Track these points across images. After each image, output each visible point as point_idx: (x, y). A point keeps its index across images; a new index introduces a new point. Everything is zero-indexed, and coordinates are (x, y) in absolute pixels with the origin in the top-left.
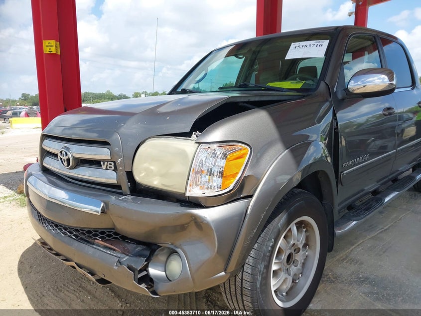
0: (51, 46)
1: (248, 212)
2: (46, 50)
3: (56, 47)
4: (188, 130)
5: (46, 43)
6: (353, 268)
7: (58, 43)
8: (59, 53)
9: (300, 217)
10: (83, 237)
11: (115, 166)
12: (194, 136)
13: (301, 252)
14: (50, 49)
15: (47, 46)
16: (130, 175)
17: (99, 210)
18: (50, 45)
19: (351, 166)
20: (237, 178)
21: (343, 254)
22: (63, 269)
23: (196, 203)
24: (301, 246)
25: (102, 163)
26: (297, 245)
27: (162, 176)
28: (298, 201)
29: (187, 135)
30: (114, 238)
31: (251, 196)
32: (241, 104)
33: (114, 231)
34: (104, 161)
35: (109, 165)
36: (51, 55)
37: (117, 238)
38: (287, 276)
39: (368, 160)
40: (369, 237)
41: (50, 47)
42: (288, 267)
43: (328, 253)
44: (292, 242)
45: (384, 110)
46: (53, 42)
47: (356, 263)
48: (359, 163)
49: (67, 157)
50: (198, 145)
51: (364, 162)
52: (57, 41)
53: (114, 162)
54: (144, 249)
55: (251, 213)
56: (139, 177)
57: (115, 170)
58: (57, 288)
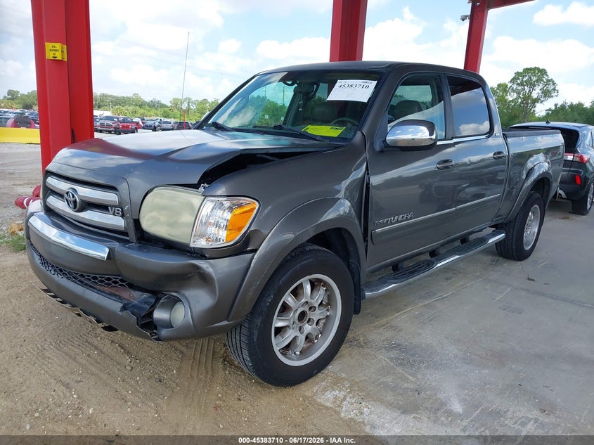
0: (55, 50)
1: (252, 265)
2: (49, 55)
3: (62, 52)
4: (196, 182)
5: (49, 46)
6: (388, 334)
7: (65, 46)
8: (66, 60)
9: (310, 275)
10: (89, 283)
11: (122, 211)
12: (201, 189)
13: (317, 311)
14: (54, 54)
15: (50, 50)
16: (137, 223)
17: (106, 256)
18: (54, 48)
19: (387, 224)
20: (243, 231)
21: (384, 320)
22: (67, 324)
23: (200, 254)
24: (317, 305)
25: (109, 208)
26: (311, 303)
27: (171, 225)
28: (308, 259)
29: (195, 186)
30: (120, 285)
31: (255, 251)
32: (258, 156)
33: (120, 278)
34: (112, 206)
35: (116, 211)
36: (55, 61)
37: (123, 285)
38: (298, 334)
39: (411, 218)
40: (421, 304)
41: (54, 52)
42: (301, 325)
43: (354, 316)
44: (303, 301)
45: (439, 163)
46: (58, 46)
47: (394, 330)
48: (398, 222)
49: (74, 199)
50: (203, 197)
51: (405, 221)
52: (63, 43)
53: (122, 209)
54: (150, 297)
55: (254, 267)
56: (146, 225)
57: (123, 216)
58: (60, 342)
